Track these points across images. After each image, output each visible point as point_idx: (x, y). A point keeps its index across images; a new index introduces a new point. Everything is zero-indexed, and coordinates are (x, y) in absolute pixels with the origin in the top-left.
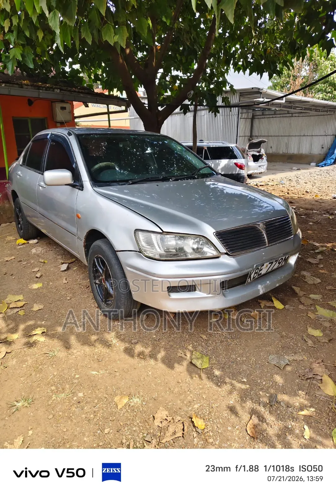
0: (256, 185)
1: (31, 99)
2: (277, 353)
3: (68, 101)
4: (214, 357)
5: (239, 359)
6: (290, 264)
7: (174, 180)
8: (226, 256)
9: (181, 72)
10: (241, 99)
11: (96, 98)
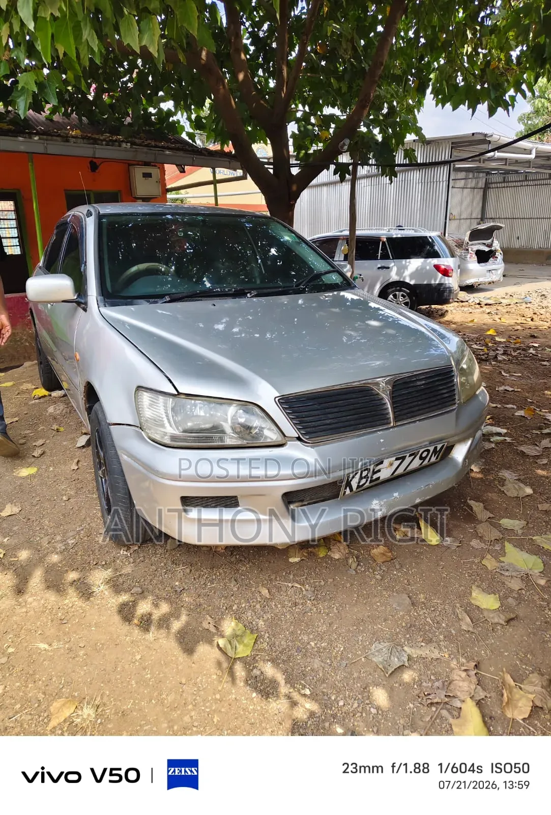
0: (479, 304)
1: (94, 160)
2: (391, 640)
3: (156, 164)
4: (267, 635)
5: (312, 644)
6: (453, 460)
7: (256, 296)
8: (299, 443)
9: (339, 109)
10: (455, 154)
11: (192, 156)
